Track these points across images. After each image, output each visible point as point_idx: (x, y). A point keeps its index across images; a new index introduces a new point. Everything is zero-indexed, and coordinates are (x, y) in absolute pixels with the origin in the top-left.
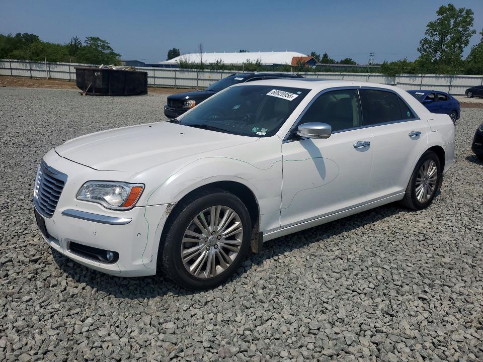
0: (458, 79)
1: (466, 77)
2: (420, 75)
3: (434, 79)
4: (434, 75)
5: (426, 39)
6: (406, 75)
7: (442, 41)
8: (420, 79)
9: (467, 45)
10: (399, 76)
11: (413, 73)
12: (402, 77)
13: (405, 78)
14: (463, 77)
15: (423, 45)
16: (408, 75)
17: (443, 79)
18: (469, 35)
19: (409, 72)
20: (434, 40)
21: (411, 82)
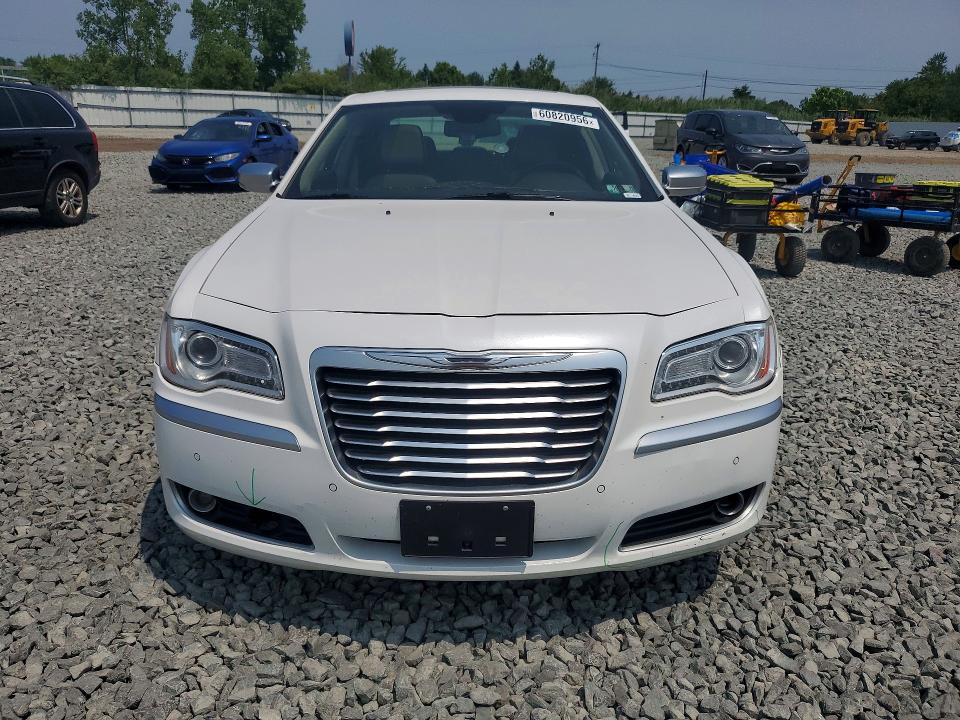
0: (194, 97)
1: (206, 94)
2: (122, 88)
3: (151, 96)
4: (150, 89)
5: (88, 14)
6: (92, 87)
7: (122, 21)
8: (124, 96)
9: (169, 33)
10: (80, 91)
11: (106, 84)
12: (86, 91)
13: (93, 94)
14: (201, 94)
15: (86, 24)
16: (97, 87)
17: (167, 97)
18: (169, 14)
19: (98, 82)
20: (106, 16)
21: (108, 102)
